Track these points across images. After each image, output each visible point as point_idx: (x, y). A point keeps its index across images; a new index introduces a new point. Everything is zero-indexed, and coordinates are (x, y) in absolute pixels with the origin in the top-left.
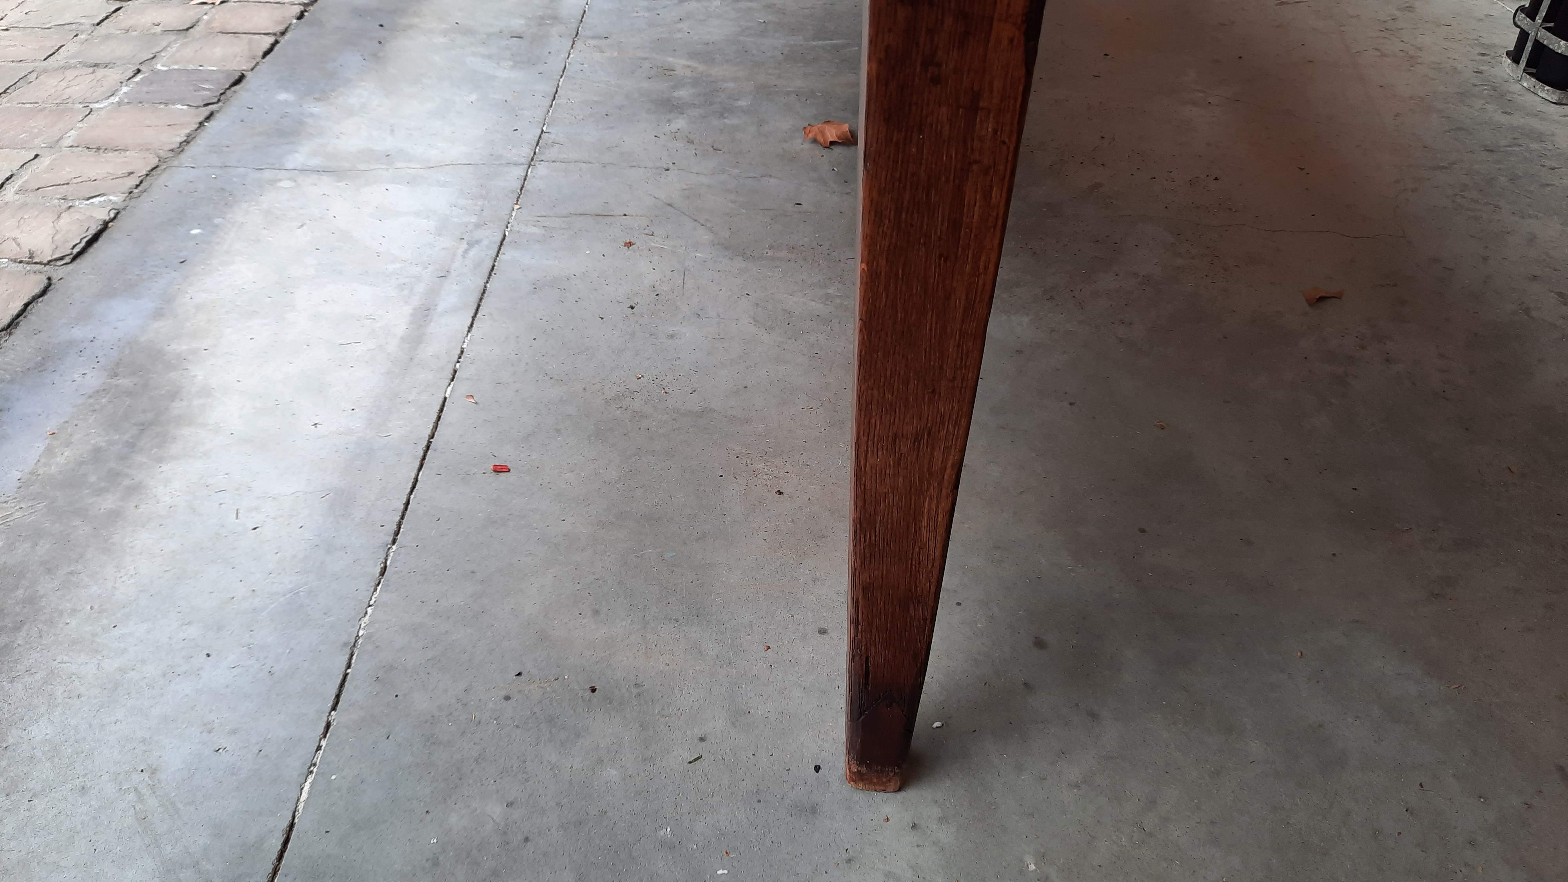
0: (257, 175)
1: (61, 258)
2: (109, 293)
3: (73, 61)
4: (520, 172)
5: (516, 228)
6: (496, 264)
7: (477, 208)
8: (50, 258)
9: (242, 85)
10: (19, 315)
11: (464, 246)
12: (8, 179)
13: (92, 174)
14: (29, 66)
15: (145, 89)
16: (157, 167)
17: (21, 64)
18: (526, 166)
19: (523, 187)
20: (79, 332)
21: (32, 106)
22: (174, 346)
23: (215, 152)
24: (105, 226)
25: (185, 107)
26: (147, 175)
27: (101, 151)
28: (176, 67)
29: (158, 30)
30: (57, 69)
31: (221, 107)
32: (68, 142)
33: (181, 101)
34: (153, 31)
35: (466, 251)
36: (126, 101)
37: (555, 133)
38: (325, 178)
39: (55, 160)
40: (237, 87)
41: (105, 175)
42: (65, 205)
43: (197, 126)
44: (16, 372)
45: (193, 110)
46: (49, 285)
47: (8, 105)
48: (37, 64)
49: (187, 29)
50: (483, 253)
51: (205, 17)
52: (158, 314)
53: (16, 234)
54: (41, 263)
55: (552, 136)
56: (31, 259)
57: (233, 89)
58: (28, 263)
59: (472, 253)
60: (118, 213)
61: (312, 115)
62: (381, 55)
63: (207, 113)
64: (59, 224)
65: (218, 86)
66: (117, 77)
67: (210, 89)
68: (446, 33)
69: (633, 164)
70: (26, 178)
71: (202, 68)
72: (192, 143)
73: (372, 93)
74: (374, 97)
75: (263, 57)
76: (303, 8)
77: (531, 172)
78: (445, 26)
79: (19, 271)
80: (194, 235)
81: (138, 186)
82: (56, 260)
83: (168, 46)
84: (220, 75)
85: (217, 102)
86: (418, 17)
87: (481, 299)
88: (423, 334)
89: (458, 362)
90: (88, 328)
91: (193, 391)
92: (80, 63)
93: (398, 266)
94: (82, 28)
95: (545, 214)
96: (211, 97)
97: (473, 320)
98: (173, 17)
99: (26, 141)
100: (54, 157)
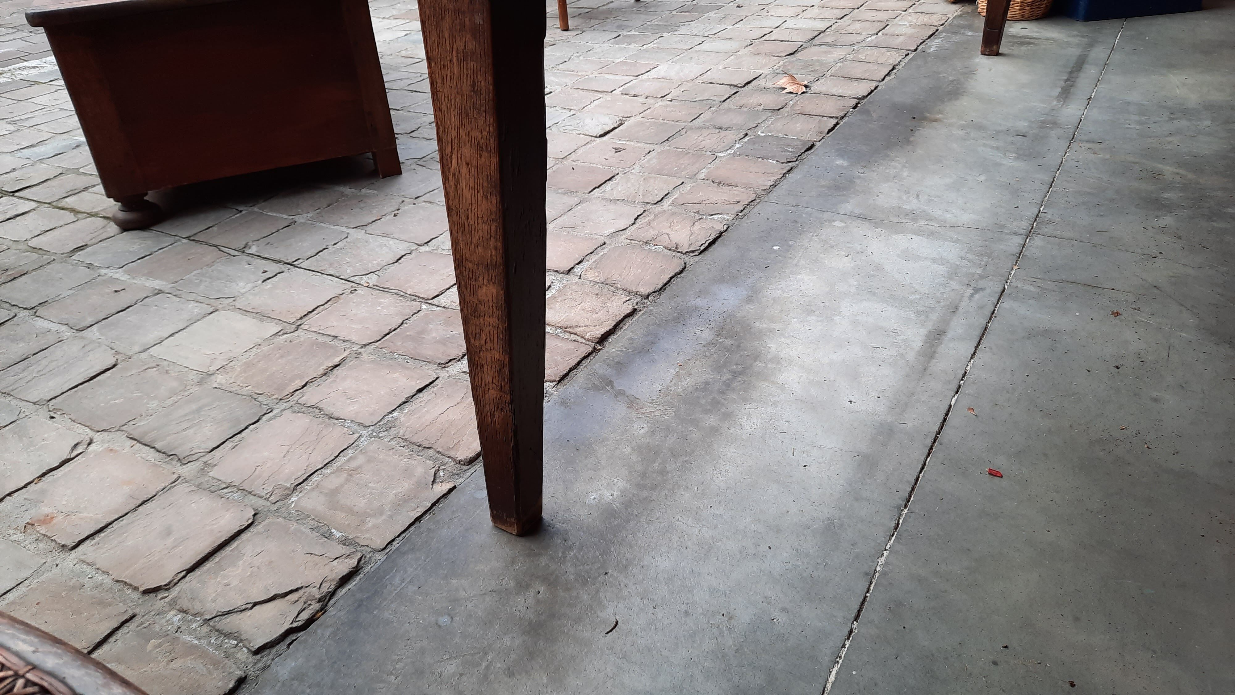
0: (819, 215)
1: (693, 251)
2: (719, 280)
3: (707, 124)
4: (1019, 240)
5: (1014, 284)
6: (996, 309)
7: (983, 263)
8: (687, 250)
9: (812, 151)
10: (666, 284)
11: (971, 291)
12: (666, 195)
13: (715, 199)
14: (681, 125)
15: (750, 147)
16: (755, 200)
17: (676, 123)
18: (1025, 236)
19: (1021, 252)
20: (700, 303)
21: (682, 150)
22: (758, 324)
23: (792, 195)
24: (721, 234)
25: (775, 162)
26: (748, 205)
27: (721, 185)
28: (770, 134)
29: (760, 108)
30: (697, 129)
31: (798, 165)
32: (701, 176)
33: (773, 158)
34: (756, 108)
35: (972, 295)
36: (738, 153)
37: (1051, 214)
38: (866, 224)
39: (694, 187)
40: (809, 152)
41: (723, 201)
42: (697, 218)
43: (782, 175)
44: (662, 320)
45: (779, 164)
46: (685, 267)
47: (668, 148)
48: (686, 124)
49: (779, 109)
50: (986, 299)
51: (791, 102)
52: (749, 300)
53: (668, 231)
54: (681, 252)
55: (1049, 216)
56: (676, 249)
57: (806, 153)
58: (674, 251)
59: (977, 297)
60: (729, 227)
61: (859, 177)
62: (912, 139)
63: (788, 168)
64: (694, 229)
65: (797, 150)
66: (734, 137)
67: (791, 152)
68: (963, 127)
69: (1121, 248)
70: (676, 196)
71: (786, 137)
72: (777, 187)
73: (904, 166)
74: (905, 169)
75: (828, 133)
76: (857, 101)
77: (1029, 242)
78: (963, 122)
79: (669, 256)
80: (775, 249)
81: (742, 211)
82: (690, 252)
83: (766, 120)
84: (799, 143)
85: (796, 161)
86: (942, 114)
87: (983, 335)
88: (935, 352)
89: (962, 380)
90: (706, 300)
91: (769, 358)
92: (711, 125)
93: (917, 296)
94: (714, 103)
95: (1039, 277)
96: (791, 158)
97: (976, 350)
98: (770, 100)
99: (676, 173)
100: (692, 185)
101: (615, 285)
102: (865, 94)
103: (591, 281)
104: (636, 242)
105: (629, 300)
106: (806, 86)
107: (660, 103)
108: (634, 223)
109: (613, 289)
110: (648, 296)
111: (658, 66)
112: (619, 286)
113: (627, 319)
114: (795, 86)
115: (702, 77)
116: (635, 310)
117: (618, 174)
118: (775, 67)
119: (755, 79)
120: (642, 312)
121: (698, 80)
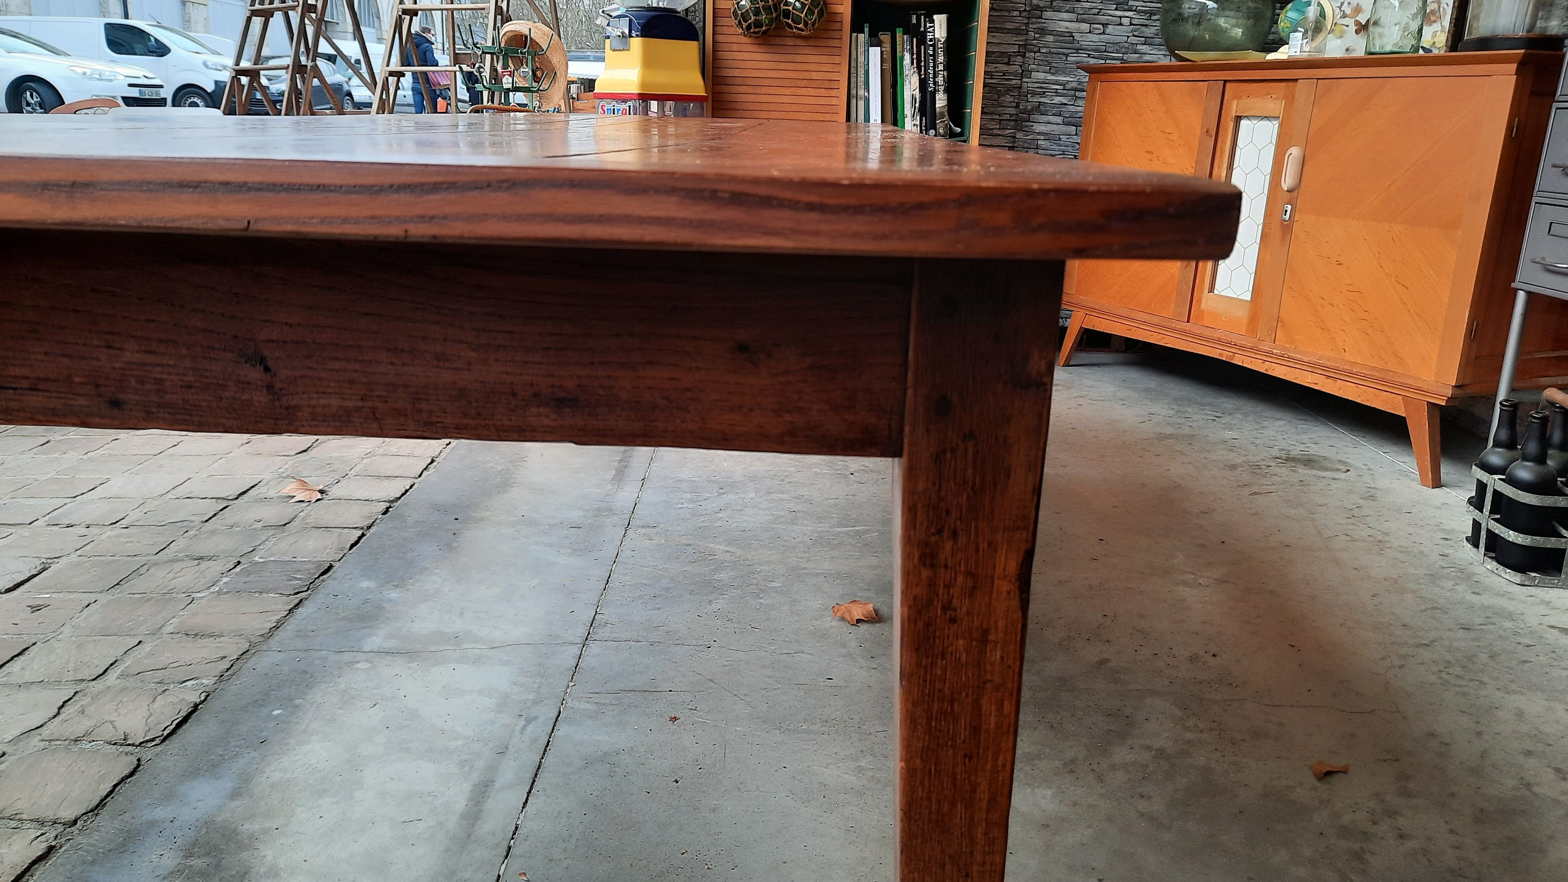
0: (338, 657)
1: (153, 740)
2: (193, 773)
3: (181, 555)
4: (575, 650)
5: (570, 704)
6: (551, 739)
7: (536, 686)
8: (142, 740)
9: (329, 574)
10: (106, 797)
11: (522, 722)
12: (112, 665)
13: (188, 659)
14: (142, 560)
15: (243, 579)
16: (248, 651)
17: (135, 558)
18: (581, 645)
19: (577, 665)
20: (161, 813)
21: (140, 596)
22: (247, 826)
23: (301, 637)
24: (196, 707)
25: (278, 595)
26: (238, 659)
27: (198, 637)
28: (272, 559)
29: (260, 525)
30: (166, 562)
31: (310, 595)
32: (169, 629)
33: (274, 590)
34: (253, 527)
35: (524, 728)
36: (225, 590)
37: (608, 613)
38: (399, 659)
39: (156, 646)
40: (325, 577)
41: (200, 660)
42: (161, 689)
43: (287, 612)
44: (98, 853)
45: (284, 598)
46: (138, 766)
47: (120, 595)
48: (148, 558)
49: (285, 525)
50: (540, 729)
51: (301, 514)
52: (235, 794)
53: (113, 717)
54: (133, 745)
55: (605, 617)
56: (125, 742)
57: (321, 578)
58: (122, 745)
59: (529, 729)
60: (208, 696)
61: (390, 600)
62: (455, 545)
63: (297, 602)
64: (155, 706)
65: (309, 576)
66: (220, 568)
67: (300, 579)
68: (513, 524)
69: (677, 642)
70: (128, 664)
71: (294, 560)
72: (281, 628)
73: (446, 579)
74: (446, 583)
75: (350, 549)
76: (389, 504)
77: (585, 651)
78: (513, 518)
79: (112, 753)
80: (275, 715)
81: (228, 669)
82: (147, 741)
83: (266, 540)
84: (311, 566)
85: (307, 590)
86: (489, 511)
87: (536, 774)
88: (481, 810)
89: (513, 838)
90: (170, 808)
91: (262, 870)
92: (187, 556)
93: (460, 742)
94: (192, 524)
95: (597, 691)
96: (301, 587)
97: (528, 796)
98: (272, 514)
99: (131, 630)
100: (155, 643)
101: (18, 817)
102: (397, 496)
104: (59, 743)
105: (42, 834)
106: (322, 492)
107: (109, 533)
108: (58, 713)
109: (13, 824)
110: (75, 822)
111: (108, 480)
112: (24, 817)
113: (36, 866)
114: (307, 492)
115: (174, 492)
116: (51, 849)
117: (34, 644)
118: (281, 470)
119: (253, 487)
120: (63, 849)
121: (169, 496)
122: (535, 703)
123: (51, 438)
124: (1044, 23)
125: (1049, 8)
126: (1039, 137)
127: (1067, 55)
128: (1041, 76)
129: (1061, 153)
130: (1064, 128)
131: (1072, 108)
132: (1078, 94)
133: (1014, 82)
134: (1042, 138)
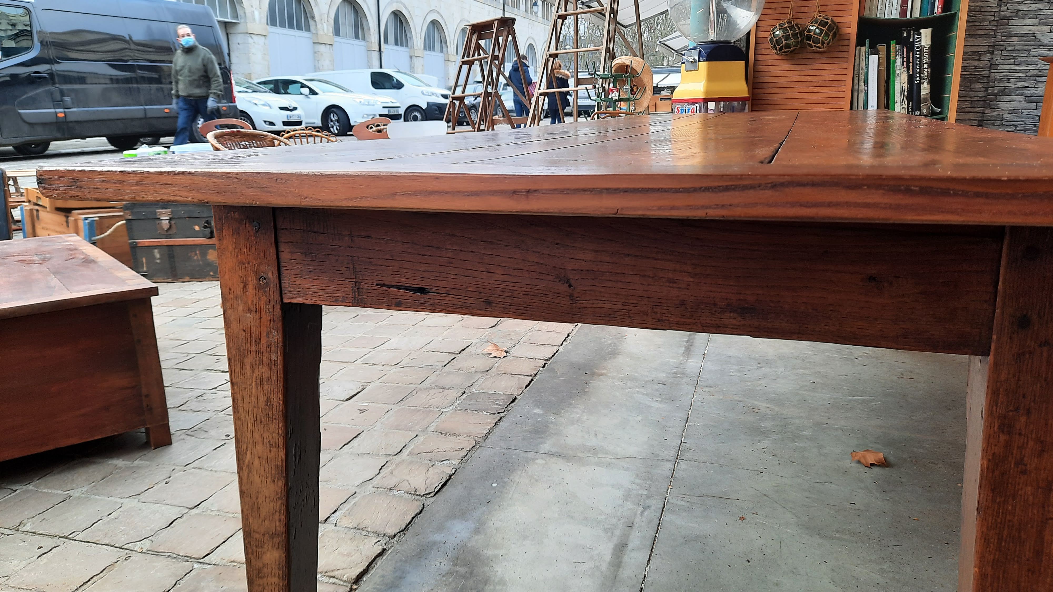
0: (525, 455)
1: (429, 494)
2: (452, 516)
3: (433, 385)
4: (670, 465)
5: (671, 501)
6: (661, 522)
7: (647, 486)
8: (424, 493)
9: (516, 402)
10: (409, 524)
11: (641, 509)
12: (404, 447)
13: (443, 448)
14: (413, 387)
15: (468, 402)
16: (475, 446)
17: (409, 386)
18: (674, 462)
20: (438, 537)
21: (414, 408)
22: (485, 551)
23: (504, 440)
24: (451, 476)
25: (488, 414)
26: (470, 450)
27: (447, 435)
28: (483, 391)
29: (473, 370)
30: (426, 389)
31: (506, 415)
32: (431, 429)
33: (486, 410)
34: (470, 371)
35: (642, 512)
36: (459, 408)
37: (689, 443)
38: (561, 459)
39: (426, 438)
40: (513, 404)
41: (450, 449)
42: (431, 465)
43: (494, 424)
44: (408, 556)
45: (491, 415)
46: (424, 508)
47: (403, 407)
48: (416, 386)
49: (488, 371)
50: (652, 515)
51: (496, 365)
52: (477, 531)
53: (408, 478)
54: (420, 495)
55: (688, 445)
56: (415, 493)
57: (511, 405)
58: (414, 495)
59: (646, 514)
60: (456, 470)
61: (552, 422)
62: (587, 390)
63: (499, 418)
64: (429, 474)
65: (504, 403)
66: (454, 395)
67: (500, 405)
68: (621, 380)
69: (739, 467)
70: (412, 447)
71: (495, 392)
72: (491, 434)
73: (584, 412)
74: (584, 414)
75: (526, 388)
76: (545, 362)
77: (677, 466)
78: (621, 376)
79: (410, 499)
80: (494, 486)
81: (465, 456)
82: (427, 494)
83: (479, 379)
84: (504, 397)
85: (504, 412)
86: (606, 369)
87: (654, 544)
88: (621, 562)
89: (643, 583)
90: (442, 535)
91: (496, 580)
92: (436, 386)
93: (603, 517)
94: (437, 367)
95: (687, 494)
96: (500, 410)
97: (650, 557)
98: (480, 364)
99: (412, 427)
100: (425, 437)
101: (366, 529)
102: (550, 357)
103: (346, 527)
104: (382, 489)
105: (379, 541)
106: (506, 352)
107: (394, 370)
108: (379, 473)
109: (364, 533)
110: (394, 536)
111: (391, 339)
112: (369, 530)
113: (378, 559)
114: (498, 352)
115: (426, 347)
116: (384, 550)
117: (363, 431)
118: (482, 337)
119: (468, 347)
120: (390, 551)
121: (423, 350)
122: (648, 497)
123: (358, 313)
124: (1010, 28)
125: (1015, 17)
126: (1003, 112)
127: (1029, 51)
128: (1007, 67)
129: (1023, 123)
130: (1026, 105)
131: (1032, 90)
132: (1038, 79)
133: (983, 73)
134: (1007, 112)
